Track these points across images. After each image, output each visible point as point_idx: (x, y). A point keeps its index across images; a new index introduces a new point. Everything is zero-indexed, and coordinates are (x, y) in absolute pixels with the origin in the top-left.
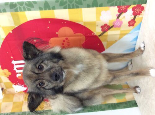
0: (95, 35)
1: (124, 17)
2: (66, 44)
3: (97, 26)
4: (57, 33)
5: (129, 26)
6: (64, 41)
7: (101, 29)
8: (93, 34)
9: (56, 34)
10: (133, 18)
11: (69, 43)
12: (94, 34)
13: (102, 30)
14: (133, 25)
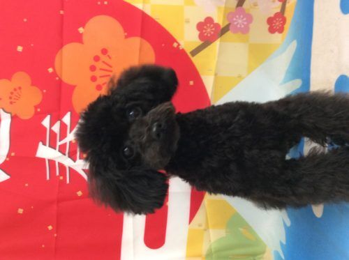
0: (181, 48)
1: (255, 5)
2: (101, 69)
3: (188, 21)
4: (81, 30)
5: (272, 30)
6: (97, 59)
7: (197, 33)
8: (175, 45)
9: (78, 32)
10: (278, 10)
11: (111, 66)
12: (179, 45)
13: (201, 37)
14: (281, 30)
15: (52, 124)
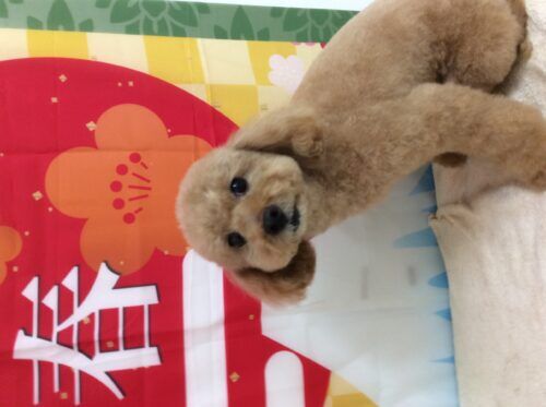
15: (42, 292)
